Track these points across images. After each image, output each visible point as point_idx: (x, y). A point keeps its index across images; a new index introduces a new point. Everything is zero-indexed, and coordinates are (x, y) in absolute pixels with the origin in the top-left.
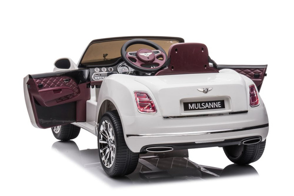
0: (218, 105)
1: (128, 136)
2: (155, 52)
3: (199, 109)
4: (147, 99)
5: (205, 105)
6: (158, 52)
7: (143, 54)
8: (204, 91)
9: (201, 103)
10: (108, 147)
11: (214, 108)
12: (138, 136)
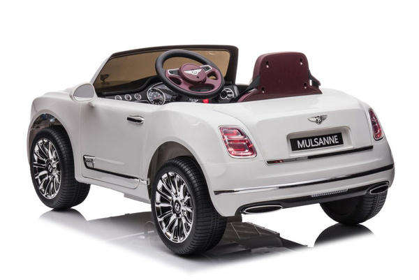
0: (335, 140)
1: (217, 193)
2: (204, 68)
3: (311, 147)
4: (240, 137)
5: (318, 141)
6: (208, 68)
7: (190, 72)
8: (317, 122)
9: (313, 138)
10: (174, 212)
11: (330, 145)
12: (233, 191)
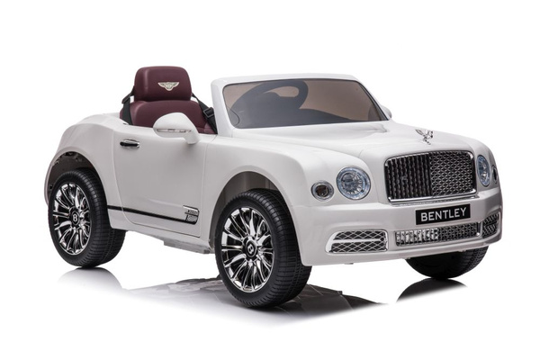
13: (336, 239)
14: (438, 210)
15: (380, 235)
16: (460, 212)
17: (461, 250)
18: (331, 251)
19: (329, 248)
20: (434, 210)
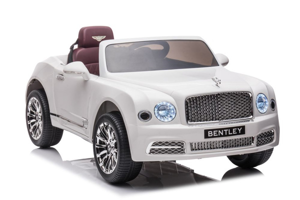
13: (153, 146)
14: (221, 129)
15: (181, 144)
16: (237, 131)
17: (240, 154)
18: (150, 153)
19: (148, 151)
20: (218, 129)
